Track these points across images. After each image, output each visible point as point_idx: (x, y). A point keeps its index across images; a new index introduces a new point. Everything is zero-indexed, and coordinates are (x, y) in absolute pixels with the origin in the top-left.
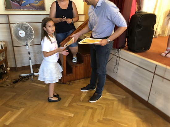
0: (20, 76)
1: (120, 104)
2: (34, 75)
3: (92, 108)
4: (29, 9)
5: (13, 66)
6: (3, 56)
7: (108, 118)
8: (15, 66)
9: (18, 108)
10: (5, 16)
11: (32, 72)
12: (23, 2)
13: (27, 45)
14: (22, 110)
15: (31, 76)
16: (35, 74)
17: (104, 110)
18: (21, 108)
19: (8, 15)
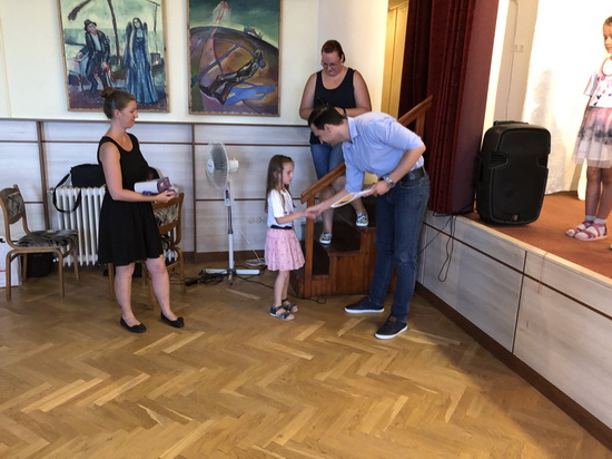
0: (203, 272)
1: (438, 355)
2: (235, 274)
3: (361, 352)
4: (240, 111)
6: (173, 213)
7: (394, 373)
8: (193, 250)
10: (187, 126)
11: (231, 267)
13: (228, 197)
14: (201, 333)
17: (391, 359)
18: (198, 330)
19: (193, 124)
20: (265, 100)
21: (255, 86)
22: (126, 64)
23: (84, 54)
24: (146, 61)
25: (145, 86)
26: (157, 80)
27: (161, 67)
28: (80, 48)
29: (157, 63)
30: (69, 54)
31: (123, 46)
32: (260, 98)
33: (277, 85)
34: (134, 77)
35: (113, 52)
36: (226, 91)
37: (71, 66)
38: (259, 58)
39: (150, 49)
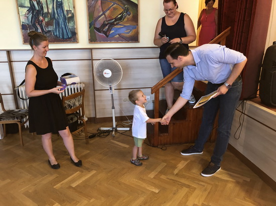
0: (99, 130)
1: (237, 189)
2: (116, 131)
3: (188, 186)
4: (117, 41)
5: (92, 116)
6: (79, 101)
8: (95, 116)
9: (88, 170)
10: (88, 50)
11: (114, 126)
12: (112, 32)
13: (111, 88)
14: (94, 172)
15: (112, 131)
16: (119, 129)
17: (207, 193)
18: (92, 170)
19: (91, 49)
20: (131, 34)
21: (125, 26)
22: (53, 17)
23: (29, 12)
24: (64, 15)
25: (64, 29)
26: (70, 25)
27: (72, 18)
28: (27, 9)
29: (70, 15)
30: (22, 13)
31: (50, 7)
32: (128, 33)
33: (137, 25)
34: (58, 24)
35: (45, 10)
36: (109, 30)
37: (23, 19)
38: (127, 10)
39: (66, 8)
